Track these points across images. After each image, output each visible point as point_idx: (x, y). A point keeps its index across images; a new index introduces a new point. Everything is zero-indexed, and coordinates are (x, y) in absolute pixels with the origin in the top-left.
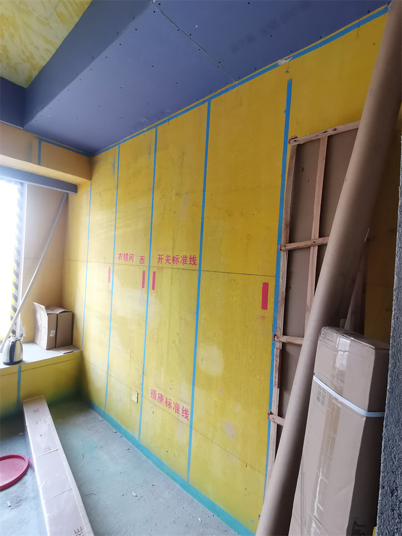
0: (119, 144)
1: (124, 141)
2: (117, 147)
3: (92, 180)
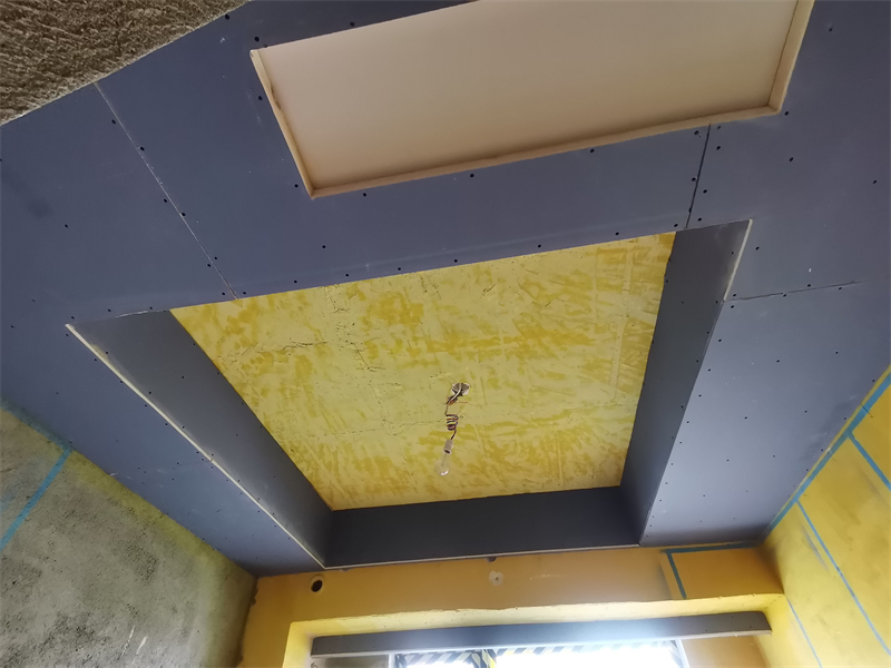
0: (796, 499)
1: (803, 489)
2: (796, 505)
3: (785, 589)
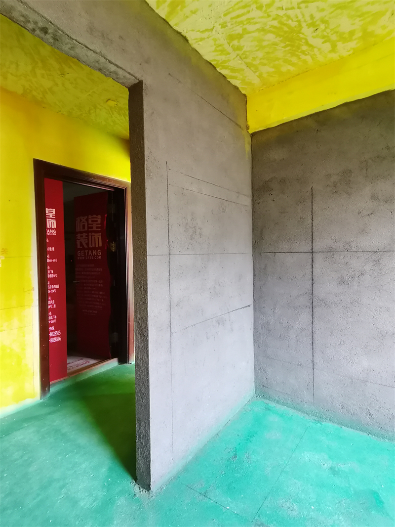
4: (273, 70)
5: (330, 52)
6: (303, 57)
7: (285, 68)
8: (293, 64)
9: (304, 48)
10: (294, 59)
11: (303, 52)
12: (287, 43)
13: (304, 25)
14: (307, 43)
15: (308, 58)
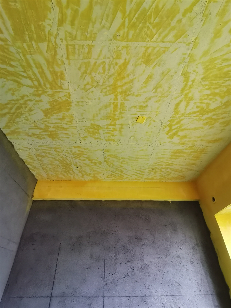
4: (55, 174)
5: (81, 177)
6: (70, 175)
7: (60, 176)
8: (64, 176)
9: (71, 172)
10: (66, 174)
11: (70, 173)
12: (64, 167)
13: (73, 164)
14: (72, 171)
15: (72, 176)
